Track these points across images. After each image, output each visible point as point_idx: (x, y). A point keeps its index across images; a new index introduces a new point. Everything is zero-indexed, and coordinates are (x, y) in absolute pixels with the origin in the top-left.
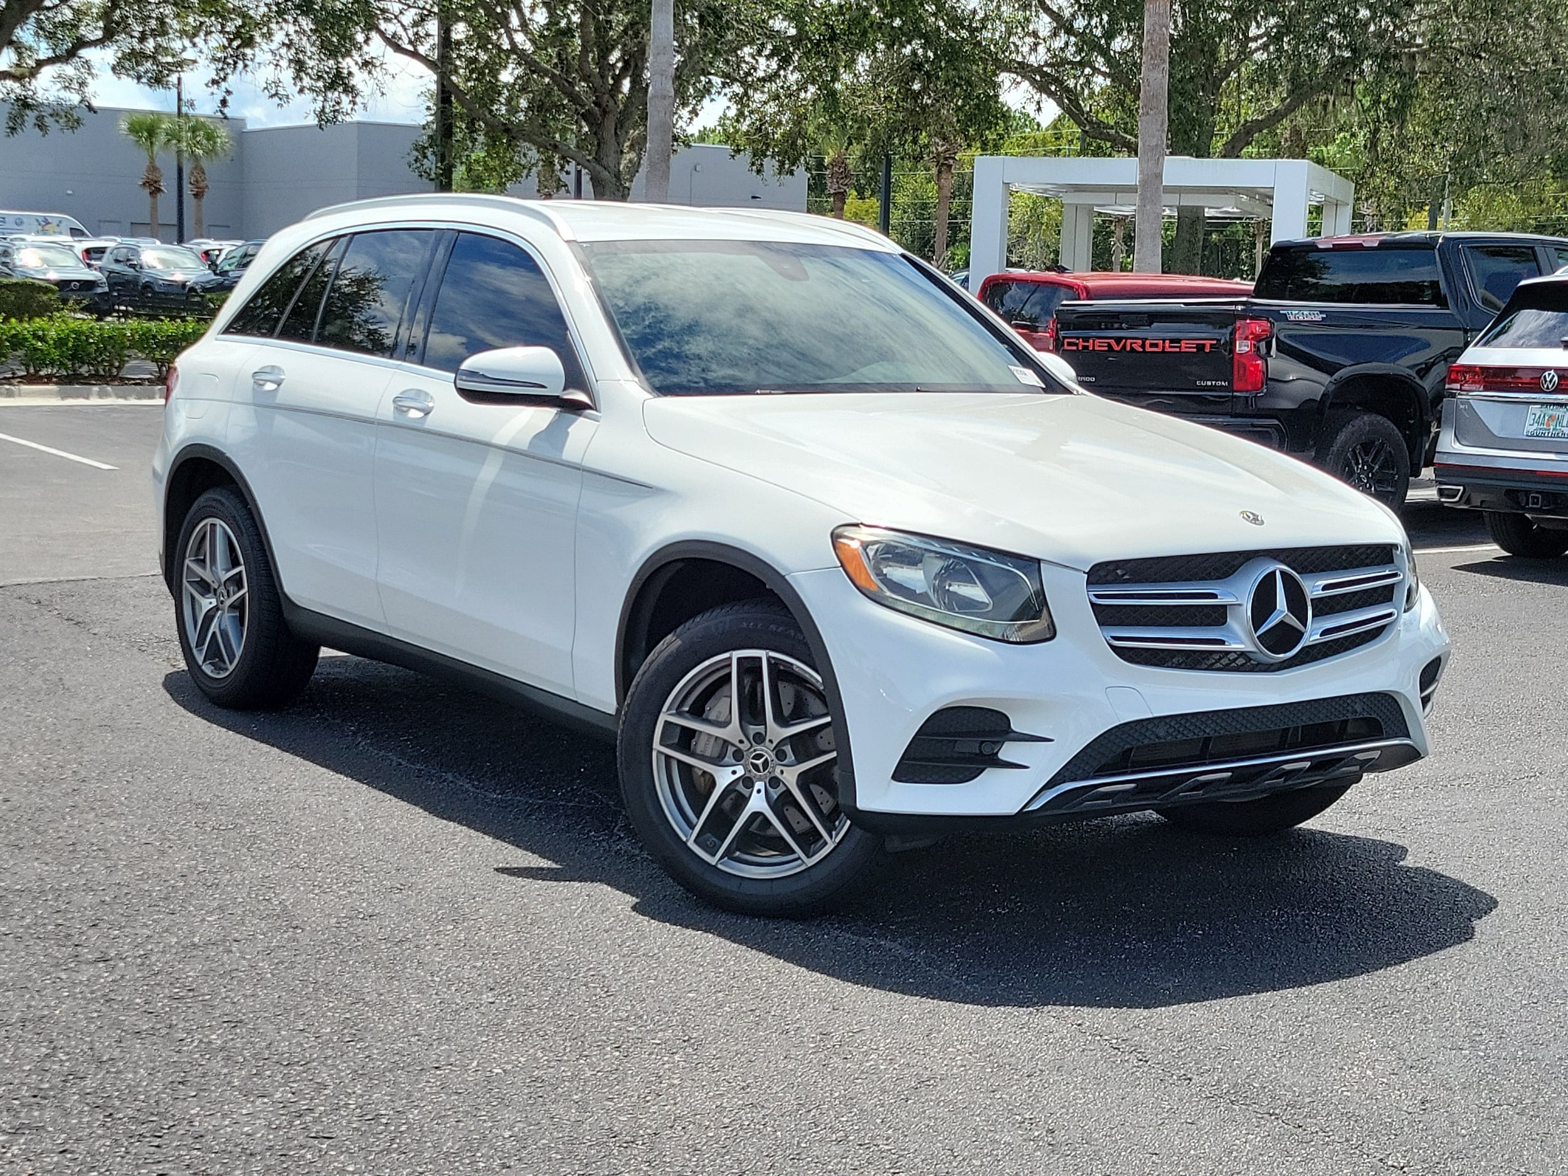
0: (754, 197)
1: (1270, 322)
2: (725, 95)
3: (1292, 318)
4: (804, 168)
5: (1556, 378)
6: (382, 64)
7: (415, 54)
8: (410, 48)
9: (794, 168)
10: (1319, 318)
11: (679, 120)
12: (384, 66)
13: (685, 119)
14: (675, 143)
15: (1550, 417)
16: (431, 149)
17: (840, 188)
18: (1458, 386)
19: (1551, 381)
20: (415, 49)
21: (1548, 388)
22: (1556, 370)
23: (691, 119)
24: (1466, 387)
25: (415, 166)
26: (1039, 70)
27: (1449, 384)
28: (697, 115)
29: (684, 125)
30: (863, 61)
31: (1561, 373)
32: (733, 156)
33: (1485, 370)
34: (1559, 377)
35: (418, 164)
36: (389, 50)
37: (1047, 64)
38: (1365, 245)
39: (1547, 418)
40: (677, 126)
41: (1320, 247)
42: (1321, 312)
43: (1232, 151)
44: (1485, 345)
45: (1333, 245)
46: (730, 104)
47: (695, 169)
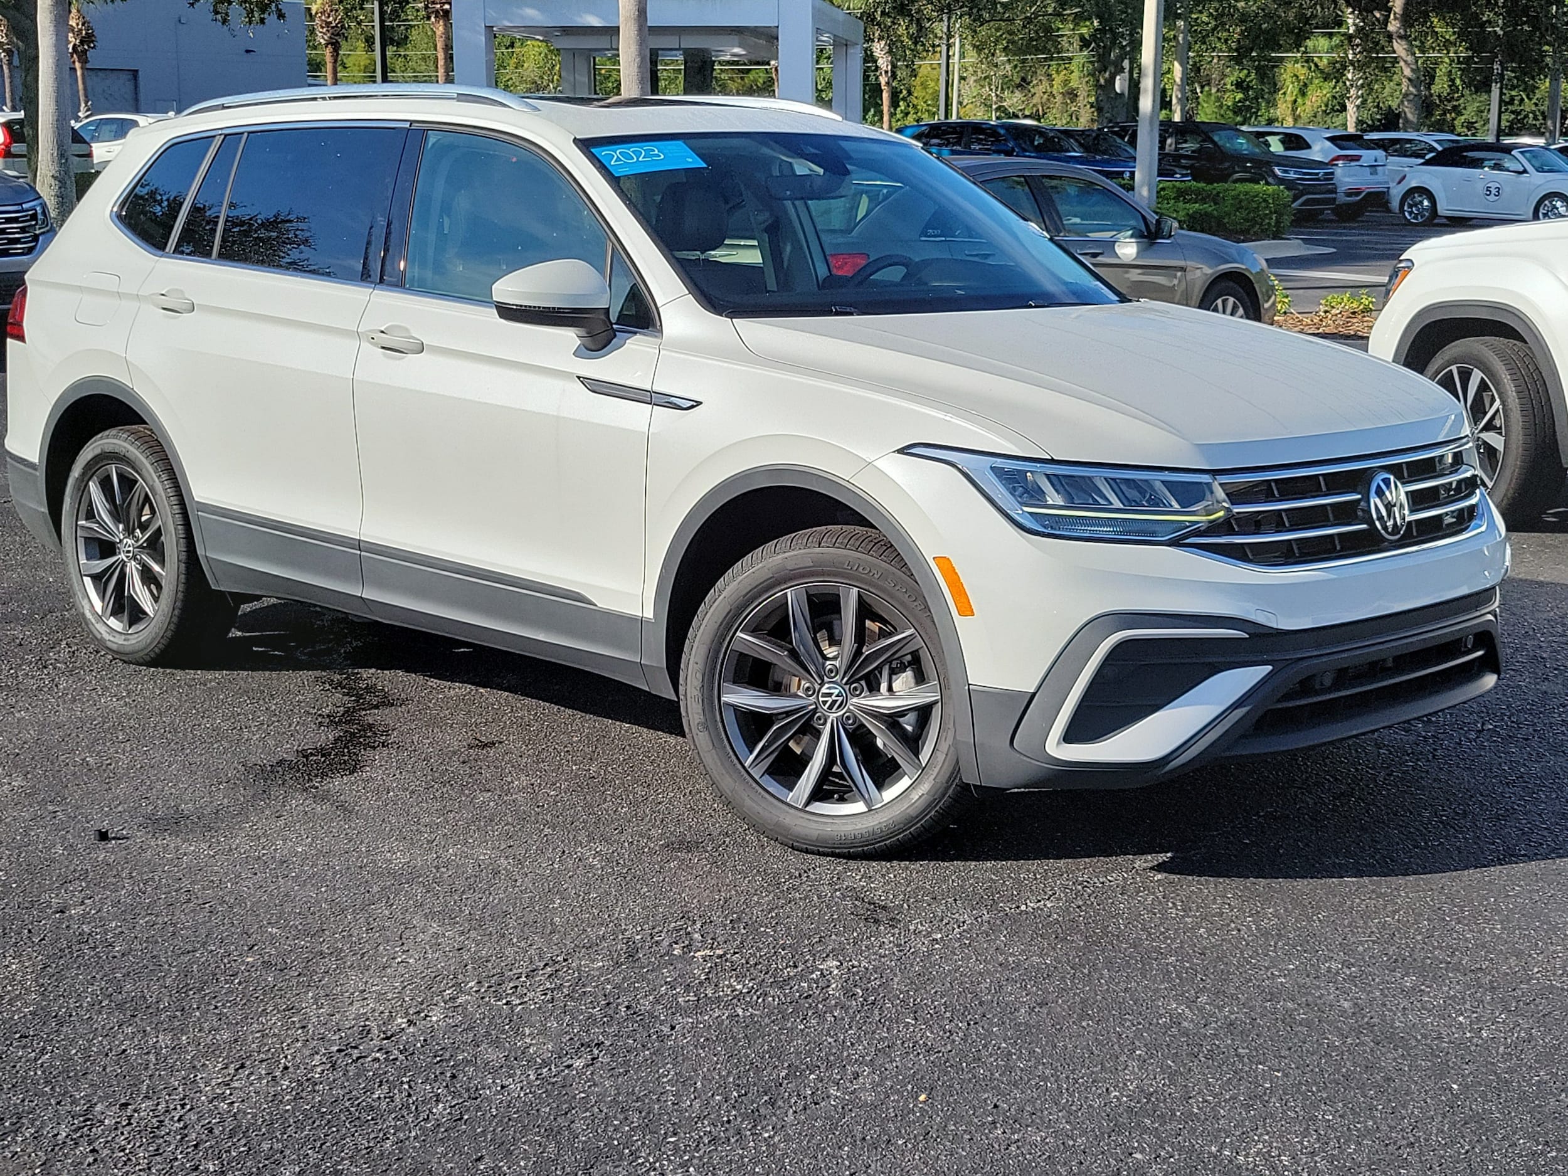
0: (248, 51)
4: (275, 16)
17: (331, 38)
47: (180, 21)
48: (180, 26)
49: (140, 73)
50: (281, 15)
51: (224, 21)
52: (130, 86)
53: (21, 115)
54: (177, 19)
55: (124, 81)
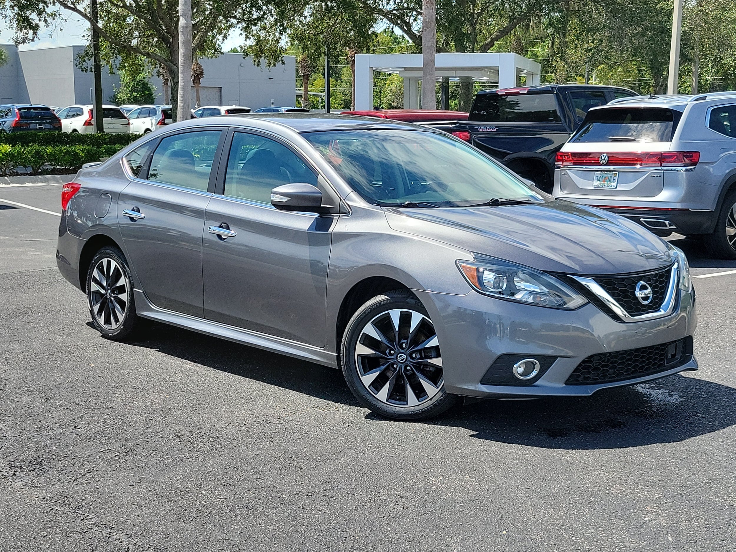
0: (270, 78)
1: (470, 133)
2: (239, 28)
3: (481, 130)
4: (281, 63)
5: (607, 158)
6: (59, 15)
7: (75, 9)
8: (72, 6)
9: (276, 63)
10: (495, 130)
11: (217, 40)
12: (61, 16)
13: (220, 41)
14: (216, 53)
15: (605, 177)
16: (86, 57)
17: (306, 73)
18: (560, 163)
19: (604, 159)
20: (76, 7)
21: (603, 163)
22: (607, 153)
23: (223, 40)
24: (564, 164)
25: (79, 66)
26: (390, 12)
27: (557, 162)
28: (227, 38)
29: (220, 43)
30: (307, 11)
31: (610, 155)
32: (244, 58)
33: (574, 154)
34: (608, 157)
35: (81, 65)
36: (62, 7)
37: (394, 10)
38: (521, 92)
39: (603, 178)
40: (217, 44)
41: (499, 94)
42: (496, 127)
43: (485, 49)
44: (573, 142)
45: (506, 93)
46: (242, 32)
47: (241, 65)
48: (240, 67)
49: (223, 89)
50: (283, 63)
51: (258, 65)
52: (218, 94)
53: (170, 106)
54: (239, 64)
55: (216, 92)
